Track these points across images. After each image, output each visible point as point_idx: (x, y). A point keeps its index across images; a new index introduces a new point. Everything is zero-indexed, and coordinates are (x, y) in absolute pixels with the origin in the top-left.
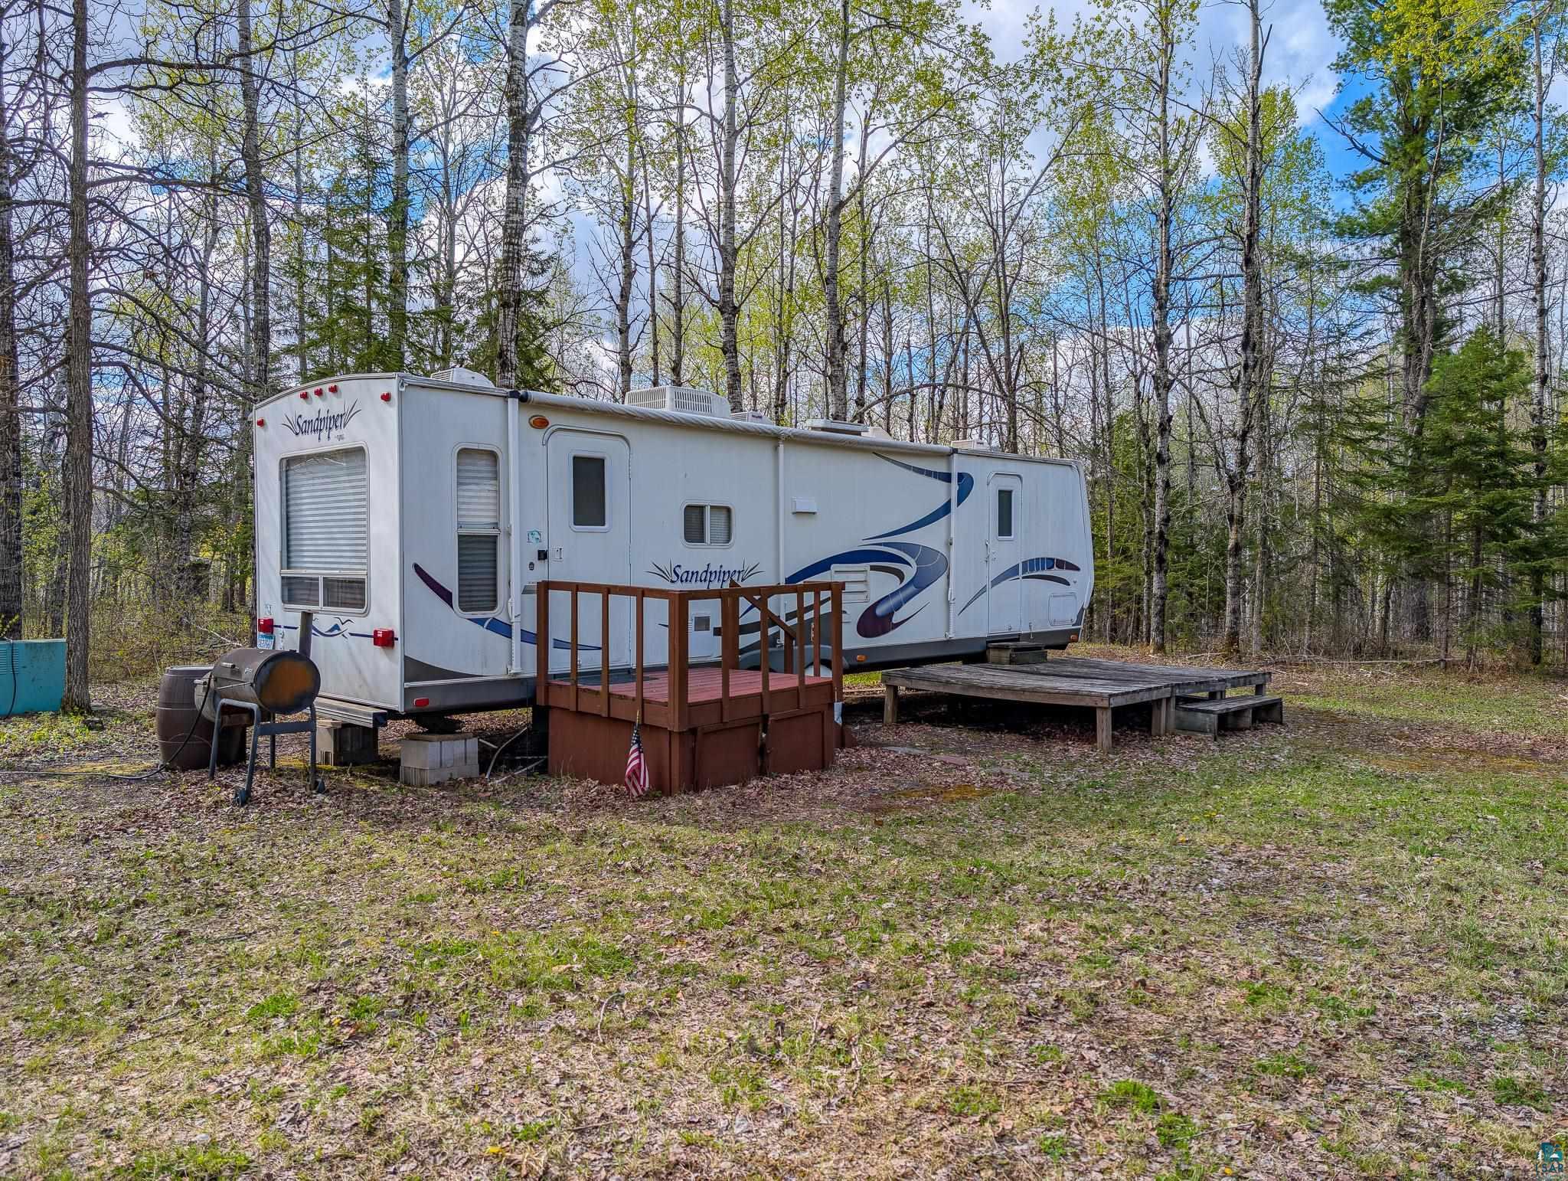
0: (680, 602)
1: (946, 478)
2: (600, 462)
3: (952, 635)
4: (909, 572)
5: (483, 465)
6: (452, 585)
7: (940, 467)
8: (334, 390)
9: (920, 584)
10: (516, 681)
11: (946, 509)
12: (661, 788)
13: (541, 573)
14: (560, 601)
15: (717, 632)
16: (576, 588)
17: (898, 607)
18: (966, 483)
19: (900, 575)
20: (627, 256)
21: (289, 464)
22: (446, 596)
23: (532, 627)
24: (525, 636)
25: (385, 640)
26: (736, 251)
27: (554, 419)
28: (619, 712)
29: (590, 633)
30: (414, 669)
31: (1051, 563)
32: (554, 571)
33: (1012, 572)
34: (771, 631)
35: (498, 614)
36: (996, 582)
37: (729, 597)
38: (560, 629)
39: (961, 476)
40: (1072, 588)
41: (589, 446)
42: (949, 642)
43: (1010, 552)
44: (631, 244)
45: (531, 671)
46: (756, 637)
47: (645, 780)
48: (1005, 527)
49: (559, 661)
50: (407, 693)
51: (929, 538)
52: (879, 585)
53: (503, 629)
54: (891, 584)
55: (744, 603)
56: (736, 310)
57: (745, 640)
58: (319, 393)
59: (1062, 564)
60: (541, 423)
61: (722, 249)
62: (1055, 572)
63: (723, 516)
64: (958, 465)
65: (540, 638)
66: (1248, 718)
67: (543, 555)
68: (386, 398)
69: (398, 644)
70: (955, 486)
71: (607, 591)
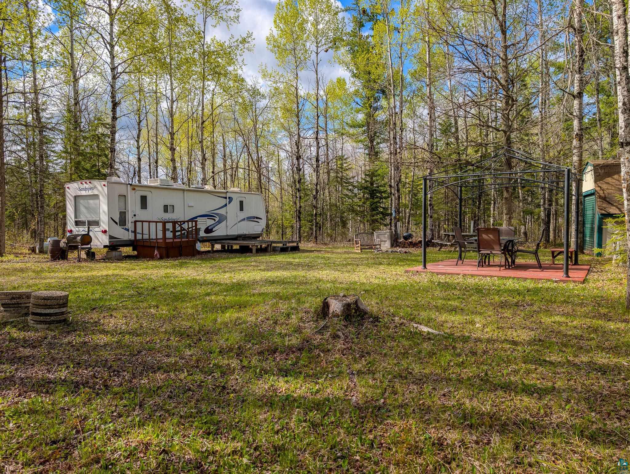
0: (164, 223)
1: (226, 198)
2: (146, 197)
3: (228, 234)
4: (217, 219)
5: (123, 198)
6: (118, 221)
7: (224, 195)
8: (90, 182)
9: (219, 222)
10: (130, 240)
11: (226, 205)
12: (161, 258)
13: (134, 219)
14: (139, 225)
15: (171, 232)
16: (142, 222)
17: (214, 227)
18: (231, 199)
19: (215, 220)
20: (139, 124)
21: (76, 197)
22: (116, 223)
23: (133, 230)
24: (132, 232)
25: (105, 232)
26: (174, 134)
27: (136, 188)
28: (152, 245)
29: (146, 231)
30: (111, 237)
31: (254, 217)
32: (137, 218)
33: (244, 220)
34: (183, 232)
35: (126, 227)
36: (239, 222)
37: (174, 223)
38: (139, 230)
39: (229, 198)
40: (260, 223)
41: (144, 194)
42: (227, 235)
43: (243, 215)
44: (140, 121)
45: (133, 238)
46: (179, 233)
47: (158, 256)
48: (242, 209)
49: (139, 237)
50: (110, 242)
51: (222, 211)
52: (210, 222)
53: (128, 230)
54: (212, 222)
55: (177, 226)
56: (174, 149)
57: (178, 234)
58: (86, 183)
59: (257, 218)
60: (134, 189)
61: (170, 133)
62: (256, 220)
63: (172, 207)
64: (228, 195)
65: (135, 232)
66: (289, 249)
67: (135, 215)
68: (104, 185)
69: (108, 233)
70: (228, 200)
71: (149, 222)
